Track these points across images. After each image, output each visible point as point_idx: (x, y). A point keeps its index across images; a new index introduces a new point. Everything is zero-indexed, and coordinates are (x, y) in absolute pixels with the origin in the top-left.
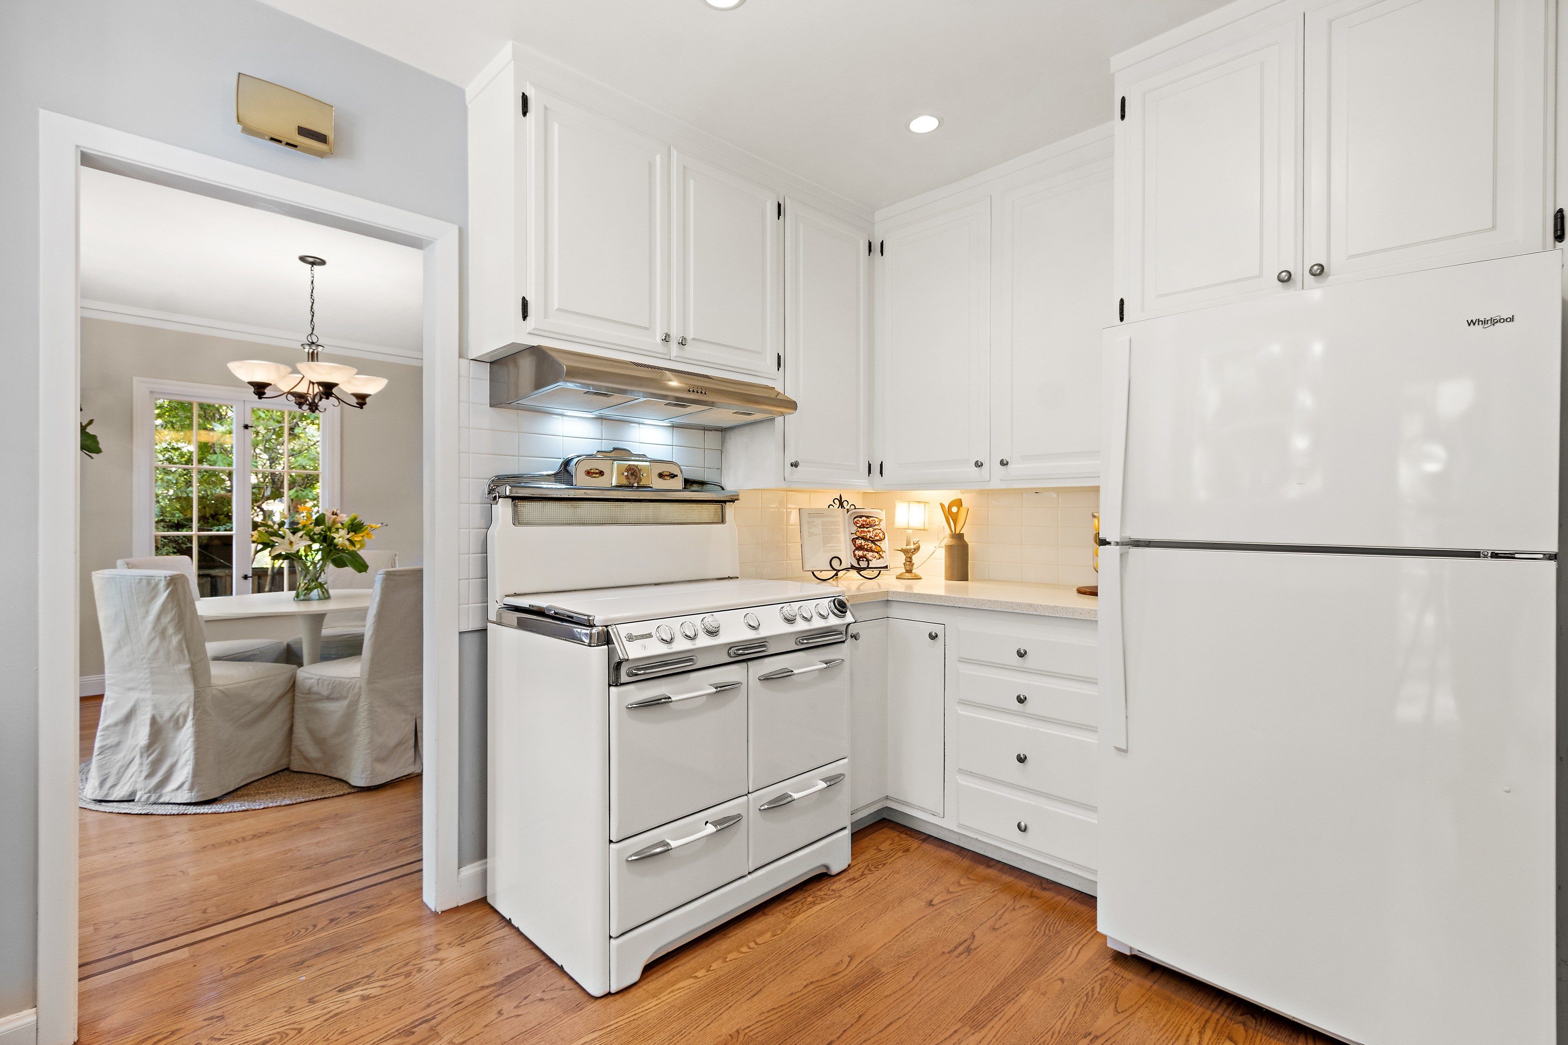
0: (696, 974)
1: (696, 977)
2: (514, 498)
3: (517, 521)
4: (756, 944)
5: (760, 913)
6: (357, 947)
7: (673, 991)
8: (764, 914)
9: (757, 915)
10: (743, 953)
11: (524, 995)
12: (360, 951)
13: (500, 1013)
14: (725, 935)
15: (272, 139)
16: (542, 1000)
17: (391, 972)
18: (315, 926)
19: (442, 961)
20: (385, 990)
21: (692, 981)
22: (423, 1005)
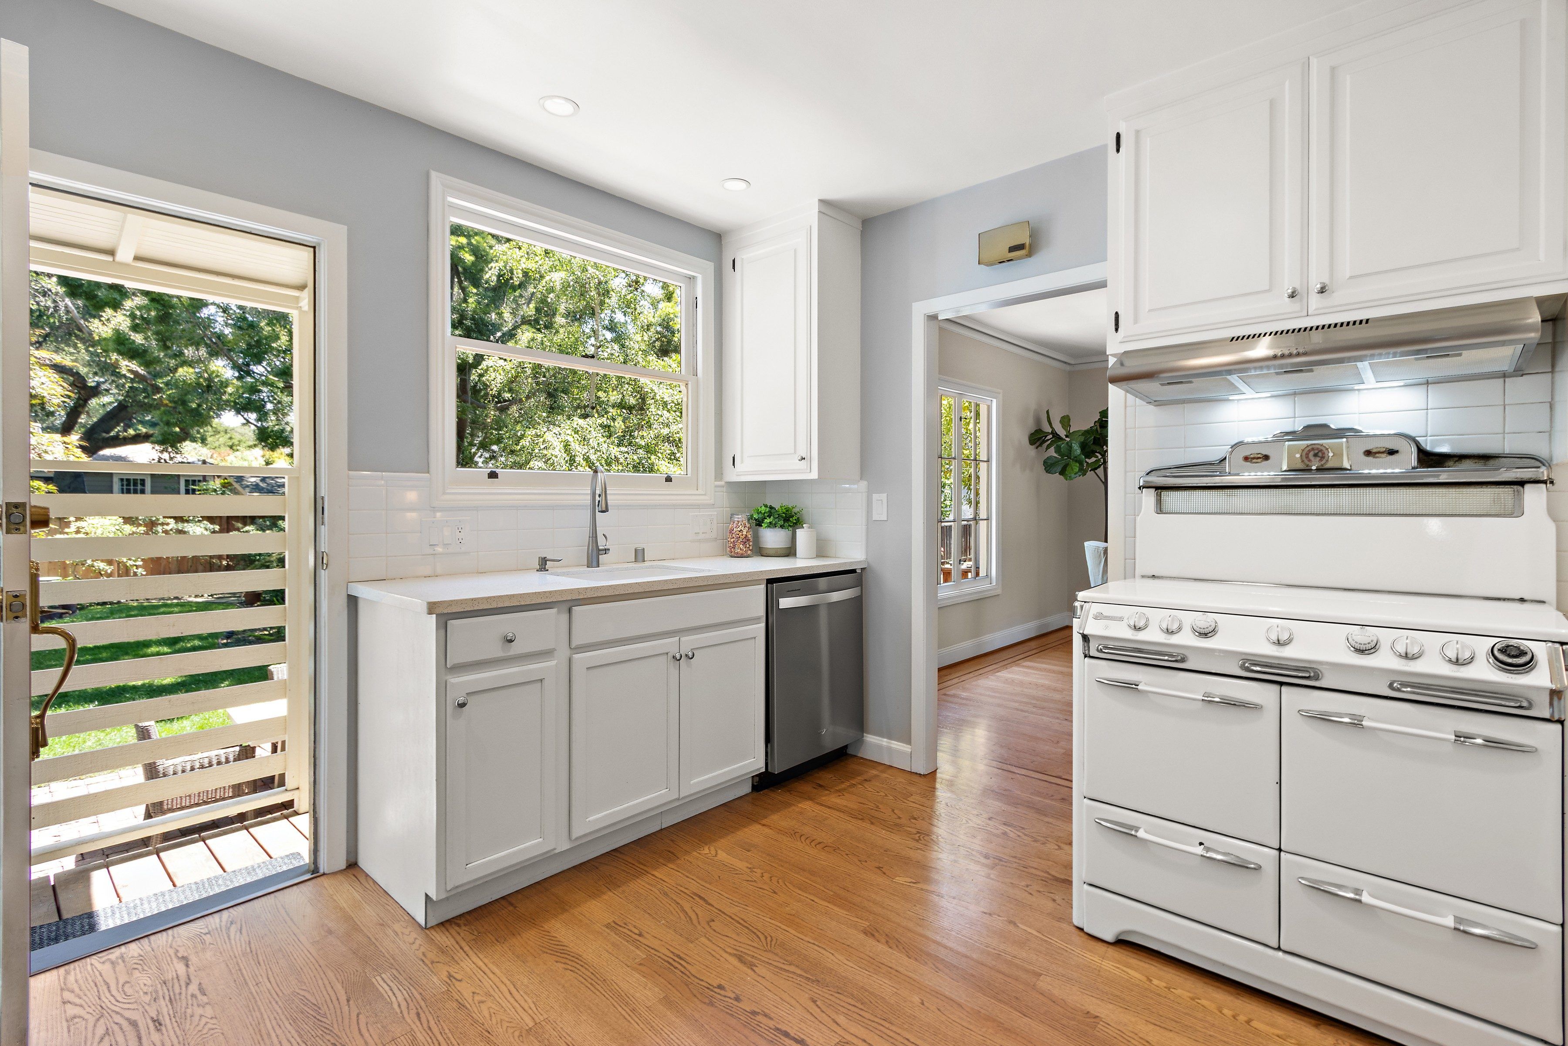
0: (1154, 980)
1: (1151, 981)
2: (1157, 488)
3: (1160, 509)
4: (1248, 1022)
5: (1313, 1022)
6: (1045, 815)
7: (1118, 968)
8: (1317, 1026)
9: (1306, 1019)
10: (1221, 1012)
11: (1053, 891)
12: (1042, 818)
13: (1027, 886)
14: (1238, 994)
15: (1000, 262)
16: (1054, 900)
17: (1033, 835)
18: (1052, 796)
19: (1060, 848)
20: (1018, 838)
21: (1144, 979)
22: (1014, 855)
